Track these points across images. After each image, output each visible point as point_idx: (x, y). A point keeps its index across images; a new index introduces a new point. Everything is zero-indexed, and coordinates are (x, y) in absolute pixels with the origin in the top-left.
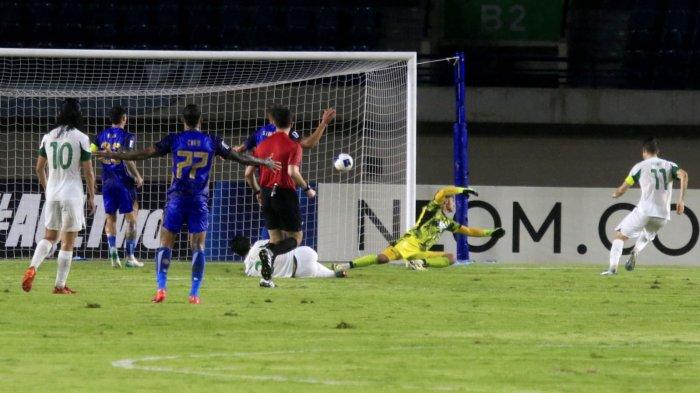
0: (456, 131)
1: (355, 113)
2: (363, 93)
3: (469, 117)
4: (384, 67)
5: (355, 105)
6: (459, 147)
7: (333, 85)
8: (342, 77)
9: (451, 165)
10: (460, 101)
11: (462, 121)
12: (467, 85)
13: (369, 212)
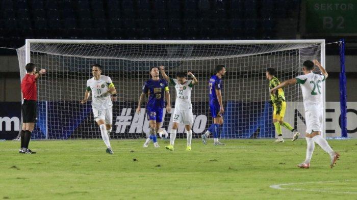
0: (341, 76)
1: (294, 68)
2: (298, 58)
3: (347, 70)
4: (309, 46)
5: (294, 64)
6: (342, 84)
7: (284, 55)
8: (288, 51)
9: (338, 92)
10: (342, 62)
11: (344, 71)
12: (345, 54)
13: (300, 115)
